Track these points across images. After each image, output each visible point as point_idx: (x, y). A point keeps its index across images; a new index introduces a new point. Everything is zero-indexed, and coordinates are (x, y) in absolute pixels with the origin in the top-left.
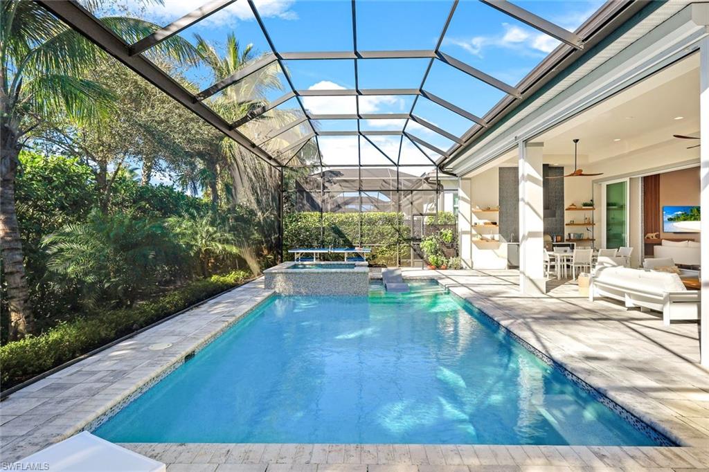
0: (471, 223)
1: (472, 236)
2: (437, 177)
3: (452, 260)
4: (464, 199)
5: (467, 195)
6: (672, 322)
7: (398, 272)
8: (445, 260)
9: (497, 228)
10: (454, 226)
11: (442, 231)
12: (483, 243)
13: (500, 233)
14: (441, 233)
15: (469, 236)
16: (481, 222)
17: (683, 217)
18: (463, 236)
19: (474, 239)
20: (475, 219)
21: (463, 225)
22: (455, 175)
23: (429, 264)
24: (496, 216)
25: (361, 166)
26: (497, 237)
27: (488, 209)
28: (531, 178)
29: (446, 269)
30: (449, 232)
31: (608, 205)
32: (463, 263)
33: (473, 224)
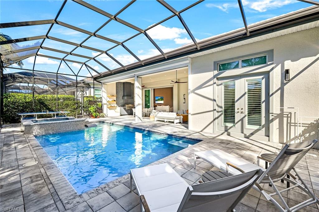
0: (107, 100)
1: (107, 105)
2: (94, 82)
3: (101, 114)
4: (104, 92)
5: (105, 90)
6: (176, 123)
7: (87, 120)
8: (99, 114)
9: (115, 102)
10: (101, 102)
11: (97, 103)
12: (111, 108)
13: (116, 104)
14: (97, 104)
15: (106, 105)
16: (110, 100)
17: (161, 99)
18: (104, 105)
19: (108, 106)
20: (108, 99)
21: (104, 101)
22: (101, 83)
23: (92, 116)
24: (115, 98)
25: (58, 74)
26: (116, 105)
27: (113, 96)
28: (138, 87)
29: (99, 118)
30: (100, 104)
31: (145, 96)
32: (104, 115)
33: (108, 101)
